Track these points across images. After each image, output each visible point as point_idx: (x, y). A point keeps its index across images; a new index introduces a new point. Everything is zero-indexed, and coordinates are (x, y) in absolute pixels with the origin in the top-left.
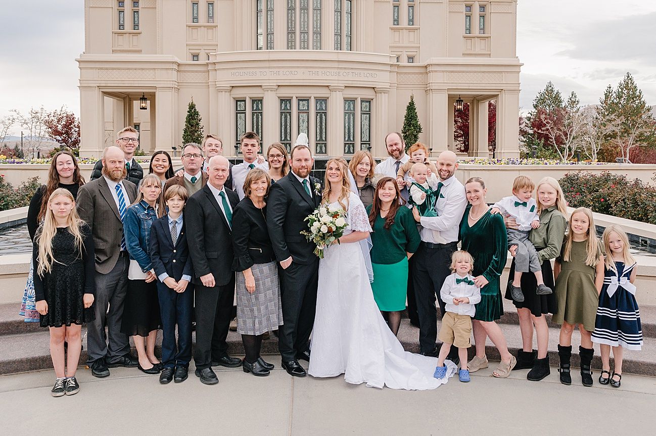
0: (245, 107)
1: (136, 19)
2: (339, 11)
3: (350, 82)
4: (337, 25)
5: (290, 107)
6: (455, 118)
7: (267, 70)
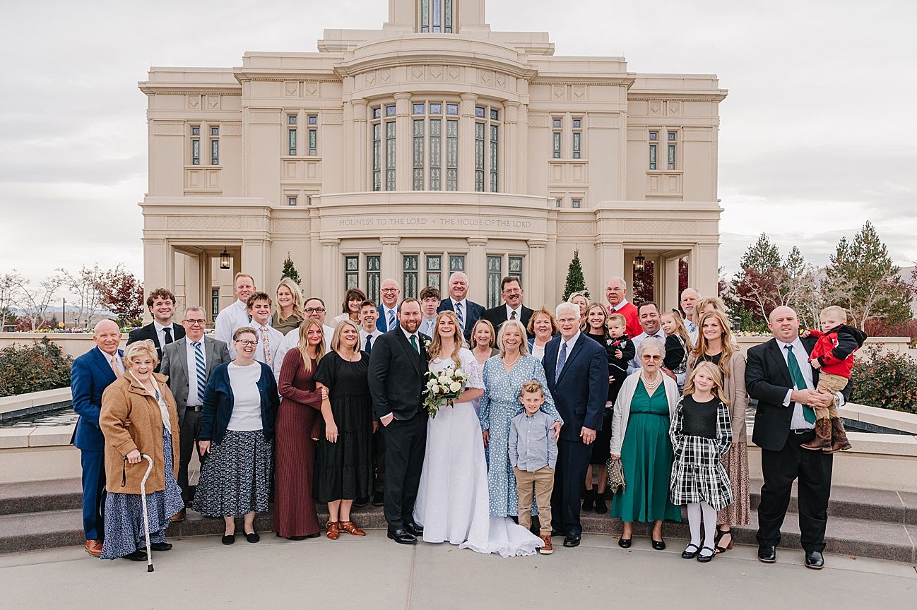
0: (358, 265)
1: (215, 151)
2: (480, 140)
3: (496, 233)
4: (479, 158)
5: (417, 265)
6: (634, 281)
7: (385, 217)
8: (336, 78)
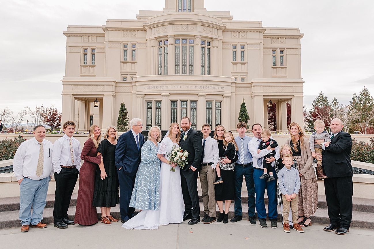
0: (152, 105)
1: (93, 59)
2: (203, 54)
3: (210, 92)
4: (202, 61)
5: (177, 105)
6: (268, 111)
7: (163, 85)
8: (144, 29)
